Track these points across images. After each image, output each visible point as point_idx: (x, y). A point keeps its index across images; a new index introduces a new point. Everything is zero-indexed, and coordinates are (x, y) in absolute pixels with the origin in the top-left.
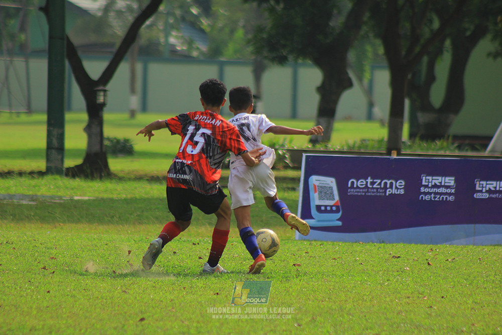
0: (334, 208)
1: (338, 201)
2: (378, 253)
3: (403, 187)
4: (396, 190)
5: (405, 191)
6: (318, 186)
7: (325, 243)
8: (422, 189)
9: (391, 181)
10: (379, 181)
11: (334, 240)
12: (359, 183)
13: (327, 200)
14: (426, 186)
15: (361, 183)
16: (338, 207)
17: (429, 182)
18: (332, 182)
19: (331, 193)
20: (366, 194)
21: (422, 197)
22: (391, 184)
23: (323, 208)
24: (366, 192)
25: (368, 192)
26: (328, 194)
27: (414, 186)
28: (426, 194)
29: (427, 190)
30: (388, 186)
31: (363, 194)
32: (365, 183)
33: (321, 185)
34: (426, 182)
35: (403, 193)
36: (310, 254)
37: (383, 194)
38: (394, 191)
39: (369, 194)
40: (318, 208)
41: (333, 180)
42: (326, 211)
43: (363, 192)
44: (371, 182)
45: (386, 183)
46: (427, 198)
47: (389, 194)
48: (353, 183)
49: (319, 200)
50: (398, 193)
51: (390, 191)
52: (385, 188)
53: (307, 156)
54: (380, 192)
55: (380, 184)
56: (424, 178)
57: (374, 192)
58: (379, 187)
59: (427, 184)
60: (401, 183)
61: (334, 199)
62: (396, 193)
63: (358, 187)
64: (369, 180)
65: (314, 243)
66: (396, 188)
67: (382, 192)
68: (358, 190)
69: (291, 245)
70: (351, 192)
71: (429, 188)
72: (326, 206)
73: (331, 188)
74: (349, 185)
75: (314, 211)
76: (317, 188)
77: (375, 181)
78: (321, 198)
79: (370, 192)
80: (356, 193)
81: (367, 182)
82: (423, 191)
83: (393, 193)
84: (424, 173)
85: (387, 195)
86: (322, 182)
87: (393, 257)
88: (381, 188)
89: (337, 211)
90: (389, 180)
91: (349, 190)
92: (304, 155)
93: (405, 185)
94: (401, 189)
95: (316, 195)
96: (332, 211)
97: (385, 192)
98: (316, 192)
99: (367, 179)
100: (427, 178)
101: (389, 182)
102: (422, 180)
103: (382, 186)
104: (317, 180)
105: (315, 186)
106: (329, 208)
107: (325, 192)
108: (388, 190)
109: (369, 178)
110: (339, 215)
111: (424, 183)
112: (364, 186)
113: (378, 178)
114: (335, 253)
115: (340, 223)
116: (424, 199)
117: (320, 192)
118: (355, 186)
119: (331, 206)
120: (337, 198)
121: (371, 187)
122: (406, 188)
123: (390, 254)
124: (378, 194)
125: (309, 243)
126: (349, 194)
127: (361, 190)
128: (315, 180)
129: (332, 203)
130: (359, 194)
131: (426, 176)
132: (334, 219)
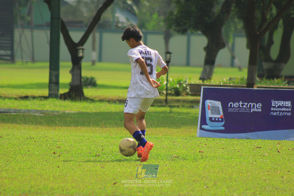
0: (220, 119)
1: (222, 115)
2: (247, 145)
3: (261, 107)
4: (257, 109)
5: (262, 110)
6: (211, 106)
7: (215, 139)
8: (272, 108)
9: (253, 104)
10: (246, 104)
11: (220, 137)
12: (235, 105)
13: (216, 114)
14: (274, 107)
15: (236, 105)
16: (222, 119)
17: (276, 104)
18: (219, 104)
19: (218, 111)
20: (239, 111)
21: (272, 113)
22: (254, 105)
23: (213, 119)
24: (239, 110)
25: (240, 110)
26: (216, 111)
27: (267, 107)
28: (274, 111)
29: (275, 109)
30: (252, 107)
31: (237, 111)
32: (238, 105)
33: (212, 106)
34: (274, 104)
35: (261, 111)
36: (208, 145)
37: (249, 112)
38: (255, 110)
39: (241, 111)
40: (211, 119)
41: (220, 103)
42: (215, 121)
43: (237, 110)
44: (242, 104)
45: (250, 105)
46: (275, 114)
47: (252, 112)
48: (231, 105)
49: (211, 114)
50: (258, 111)
51: (253, 110)
52: (250, 108)
53: (204, 88)
54: (247, 110)
55: (247, 105)
56: (273, 102)
57: (243, 110)
58: (246, 107)
59: (275, 105)
60: (259, 105)
61: (220, 114)
62: (257, 111)
63: (234, 107)
64: (241, 103)
65: (209, 139)
66: (257, 108)
67: (248, 110)
68: (234, 109)
69: (195, 140)
70: (230, 110)
71: (276, 108)
72: (215, 118)
73: (218, 108)
74: (229, 106)
75: (208, 121)
76: (210, 107)
77: (244, 103)
78: (212, 113)
79: (241, 110)
80: (233, 111)
81: (239, 104)
82: (273, 110)
83: (255, 111)
84: (273, 99)
85: (251, 112)
86: (213, 104)
87: (257, 147)
88: (247, 108)
89: (222, 121)
90: (252, 103)
91: (229, 109)
92: (202, 87)
93: (262, 106)
94: (259, 108)
95: (210, 111)
96: (218, 121)
97: (250, 110)
98: (209, 109)
99: (240, 102)
100: (275, 102)
101: (252, 104)
102: (272, 103)
103: (248, 107)
104: (210, 103)
105: (209, 106)
106: (217, 119)
107: (215, 110)
108: (252, 109)
109: (241, 102)
110: (223, 123)
111: (273, 105)
112: (238, 106)
113: (246, 102)
114: (222, 145)
115: (223, 128)
116: (273, 115)
117: (212, 110)
118: (232, 107)
119: (218, 118)
120: (222, 113)
121: (242, 107)
122: (262, 108)
123: (255, 146)
124: (246, 111)
125: (206, 139)
126: (229, 111)
127: (236, 109)
128: (208, 102)
129: (219, 116)
130: (235, 111)
131: (274, 101)
132: (220, 126)
